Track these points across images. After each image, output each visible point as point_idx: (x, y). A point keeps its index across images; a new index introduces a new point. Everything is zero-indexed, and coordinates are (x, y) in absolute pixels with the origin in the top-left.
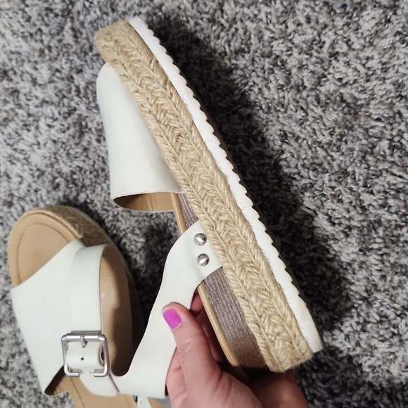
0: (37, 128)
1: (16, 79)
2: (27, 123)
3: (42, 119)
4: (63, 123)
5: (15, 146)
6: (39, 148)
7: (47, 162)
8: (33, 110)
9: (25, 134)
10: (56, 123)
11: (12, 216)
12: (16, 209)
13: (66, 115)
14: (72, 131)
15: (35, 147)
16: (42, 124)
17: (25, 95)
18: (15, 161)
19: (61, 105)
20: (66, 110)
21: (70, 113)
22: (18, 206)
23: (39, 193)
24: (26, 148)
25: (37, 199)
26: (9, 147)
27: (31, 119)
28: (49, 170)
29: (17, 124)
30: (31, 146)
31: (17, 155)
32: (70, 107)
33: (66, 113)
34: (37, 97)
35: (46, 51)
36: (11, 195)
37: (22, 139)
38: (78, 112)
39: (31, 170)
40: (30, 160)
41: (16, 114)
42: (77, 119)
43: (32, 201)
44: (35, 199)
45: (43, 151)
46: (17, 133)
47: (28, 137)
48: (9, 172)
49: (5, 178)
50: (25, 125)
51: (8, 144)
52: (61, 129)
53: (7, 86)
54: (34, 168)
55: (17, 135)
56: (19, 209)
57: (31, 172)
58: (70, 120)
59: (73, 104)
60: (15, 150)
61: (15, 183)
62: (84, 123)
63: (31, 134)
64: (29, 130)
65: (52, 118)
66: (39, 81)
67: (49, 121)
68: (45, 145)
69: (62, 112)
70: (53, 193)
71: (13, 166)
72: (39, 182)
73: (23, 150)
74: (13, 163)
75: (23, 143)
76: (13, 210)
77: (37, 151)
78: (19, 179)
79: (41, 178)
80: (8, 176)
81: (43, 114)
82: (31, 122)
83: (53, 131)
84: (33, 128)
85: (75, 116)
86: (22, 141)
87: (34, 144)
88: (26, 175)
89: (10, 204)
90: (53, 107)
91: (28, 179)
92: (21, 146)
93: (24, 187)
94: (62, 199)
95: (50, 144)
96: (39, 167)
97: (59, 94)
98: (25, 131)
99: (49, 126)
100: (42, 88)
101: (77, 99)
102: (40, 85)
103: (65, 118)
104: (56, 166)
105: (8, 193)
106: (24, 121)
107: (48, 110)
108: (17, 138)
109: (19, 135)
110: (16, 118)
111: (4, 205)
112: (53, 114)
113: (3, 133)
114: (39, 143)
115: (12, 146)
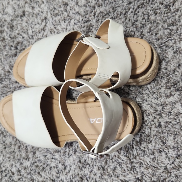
0: (69, 22)
2: (66, 19)
3: (73, 20)
4: (82, 25)
5: (56, 26)
6: (66, 31)
8: (71, 14)
9: (62, 23)
10: (78, 23)
13: (85, 22)
14: (85, 29)
15: (65, 30)
16: (72, 22)
17: (70, 7)
18: (52, 32)
19: (85, 17)
20: (86, 19)
24: (60, 29)
26: (53, 25)
29: (61, 18)
31: (55, 30)
32: (88, 19)
33: (86, 21)
34: (75, 10)
37: (60, 24)
38: (91, 22)
41: (63, 13)
42: (89, 25)
46: (59, 21)
47: (63, 25)
50: (64, 19)
51: (53, 24)
52: (80, 27)
55: (59, 22)
58: (86, 24)
59: (90, 18)
60: (55, 28)
62: (91, 28)
63: (65, 24)
64: (65, 22)
65: (78, 21)
66: (79, 4)
67: (76, 21)
69: (84, 20)
71: (51, 34)
73: (58, 29)
74: (51, 33)
75: (60, 27)
81: (75, 18)
82: (68, 19)
83: (76, 26)
84: (67, 22)
85: (89, 23)
86: (59, 25)
87: (64, 29)
90: (80, 17)
92: (58, 27)
97: (86, 12)
98: (63, 22)
99: (75, 24)
100: (79, 7)
101: (93, 17)
102: (79, 6)
103: (84, 23)
106: (64, 17)
107: (77, 17)
110: (62, 15)
112: (79, 19)
113: (53, 19)
114: (67, 29)
115: (55, 25)
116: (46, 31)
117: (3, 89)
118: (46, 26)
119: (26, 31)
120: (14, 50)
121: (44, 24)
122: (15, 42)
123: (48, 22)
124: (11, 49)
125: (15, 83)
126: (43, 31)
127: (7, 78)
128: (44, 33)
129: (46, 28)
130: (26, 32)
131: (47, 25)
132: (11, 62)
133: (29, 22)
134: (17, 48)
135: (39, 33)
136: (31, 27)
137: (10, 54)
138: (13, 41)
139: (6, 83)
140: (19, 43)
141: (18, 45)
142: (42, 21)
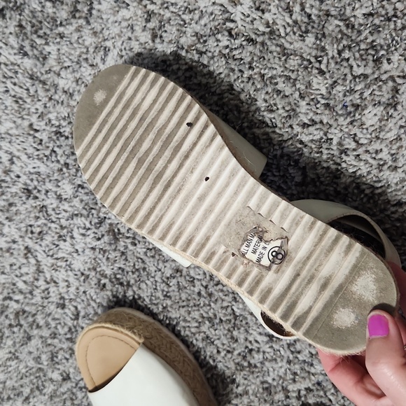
0: (72, 237)
1: (42, 196)
2: (62, 234)
3: (75, 229)
4: (96, 232)
5: (55, 256)
6: (79, 255)
7: (88, 265)
8: (63, 222)
9: (62, 244)
10: (89, 232)
11: (67, 315)
12: (69, 309)
13: (98, 225)
14: (106, 238)
15: (75, 255)
16: (76, 234)
17: (54, 210)
19: (91, 216)
20: (96, 220)
21: (101, 222)
22: (70, 307)
23: (87, 293)
24: (66, 256)
25: (87, 299)
26: (49, 258)
27: (65, 231)
28: (93, 273)
29: (53, 237)
30: (70, 254)
31: (59, 264)
32: (99, 218)
34: (66, 211)
35: (65, 170)
36: (62, 298)
38: (108, 221)
39: (76, 275)
40: (72, 266)
41: (50, 228)
42: (109, 228)
43: (83, 301)
44: (85, 299)
45: (81, 258)
46: (54, 244)
47: (66, 246)
48: (55, 279)
49: (53, 284)
50: (60, 236)
51: (48, 256)
52: (95, 237)
53: (34, 205)
54: (79, 273)
55: (54, 246)
56: (73, 309)
57: (76, 277)
58: (102, 229)
59: (102, 214)
60: (56, 259)
61: (63, 288)
63: (67, 244)
64: (65, 241)
65: (85, 228)
66: (64, 197)
67: (83, 231)
68: (83, 252)
69: (93, 223)
70: (102, 293)
71: (57, 273)
72: (86, 284)
73: (64, 258)
74: (57, 270)
75: (63, 252)
76: (67, 311)
77: (77, 257)
78: (66, 284)
79: (87, 282)
80: (55, 282)
81: (75, 224)
82: (66, 234)
83: (88, 240)
84: (68, 239)
85: (106, 226)
86: (60, 251)
87: (73, 252)
88: (71, 279)
89: (63, 306)
90: (83, 219)
91: (74, 283)
92: (60, 255)
93: (72, 289)
94: (111, 298)
95: (87, 251)
96: (82, 270)
97: (86, 207)
98: (62, 242)
99: (83, 235)
100: (69, 202)
102: (65, 199)
103: (98, 228)
104: (98, 269)
105: (59, 297)
106: (57, 233)
107: (79, 221)
108: (56, 249)
109: (57, 246)
110: (50, 232)
111: (57, 308)
112: (85, 224)
113: (40, 245)
114: (77, 250)
115: (52, 256)
116: (45, 271)
117: (53, 402)
118: (37, 261)
119: (12, 287)
120: (20, 330)
121: (33, 261)
122: (12, 316)
123: (38, 254)
124: (14, 333)
125: (64, 383)
126: (40, 274)
127: (45, 381)
128: (45, 276)
129: (43, 267)
130: (15, 290)
131: (39, 259)
132: (30, 353)
133: (6, 271)
134: (21, 326)
135: (37, 280)
136: (17, 276)
137: (17, 340)
138: (7, 317)
139: (50, 390)
140: (17, 314)
141: (19, 321)
142: (27, 258)
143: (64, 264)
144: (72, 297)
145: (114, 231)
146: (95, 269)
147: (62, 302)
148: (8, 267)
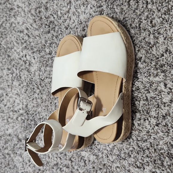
0: (87, 7)
3: (90, 4)
4: (96, 9)
5: (77, 10)
6: (84, 14)
7: (85, 20)
9: (82, 7)
10: (93, 8)
11: (66, 33)
12: (68, 31)
13: (98, 7)
14: (97, 13)
15: (83, 13)
16: (89, 6)
18: (75, 15)
19: (98, 2)
20: (99, 5)
21: (100, 7)
22: (69, 30)
23: (77, 29)
24: (80, 12)
25: (76, 31)
26: (75, 9)
27: (86, 3)
28: (84, 23)
29: (81, 2)
30: (82, 12)
31: (76, 13)
32: (101, 4)
33: (99, 6)
36: (69, 26)
37: (80, 8)
38: (103, 8)
39: (79, 20)
40: (79, 17)
42: (101, 10)
43: (74, 31)
44: (75, 31)
45: (85, 16)
46: (80, 5)
47: (83, 8)
48: (71, 18)
49: (69, 19)
50: (83, 4)
51: (75, 8)
52: (94, 11)
54: (80, 20)
55: (79, 6)
56: (69, 31)
57: (78, 21)
58: (98, 9)
59: (102, 4)
60: (77, 11)
61: (71, 22)
62: (102, 13)
63: (84, 8)
64: (84, 6)
65: (93, 6)
67: (92, 6)
68: (87, 14)
69: (97, 5)
70: (82, 32)
71: (73, 16)
72: (79, 26)
73: (79, 12)
74: (74, 15)
75: (80, 10)
76: (67, 31)
77: (83, 15)
78: (73, 21)
79: (80, 25)
80: (70, 19)
81: (91, 3)
82: (86, 4)
83: (91, 10)
84: (85, 6)
85: (101, 9)
86: (80, 9)
87: (83, 12)
88: (76, 21)
89: (67, 29)
90: (95, 2)
91: (76, 23)
92: (79, 10)
93: (74, 25)
94: (84, 35)
95: (88, 14)
96: (81, 20)
98: (82, 6)
99: (91, 8)
101: (104, 3)
103: (97, 8)
104: (87, 23)
105: (68, 24)
106: (84, 2)
108: (79, 7)
109: (80, 6)
111: (65, 28)
112: (94, 4)
113: (75, 3)
114: (85, 12)
115: (76, 9)
116: (70, 13)
117: (40, 58)
118: (70, 8)
119: (56, 12)
120: (48, 28)
121: (69, 7)
122: (49, 22)
123: (72, 6)
124: (46, 27)
125: (48, 55)
126: (68, 13)
127: (43, 50)
128: (68, 15)
129: (70, 11)
130: (56, 14)
131: (71, 8)
132: (46, 38)
133: (58, 5)
134: (49, 27)
135: (65, 14)
136: (60, 9)
137: (45, 31)
138: (47, 21)
139: (42, 54)
140: (51, 22)
141: (50, 24)
142: (68, 5)
143: (77, 14)
144: (72, 27)
145: (102, 12)
146: (86, 22)
147: (67, 27)
148: (60, 4)
